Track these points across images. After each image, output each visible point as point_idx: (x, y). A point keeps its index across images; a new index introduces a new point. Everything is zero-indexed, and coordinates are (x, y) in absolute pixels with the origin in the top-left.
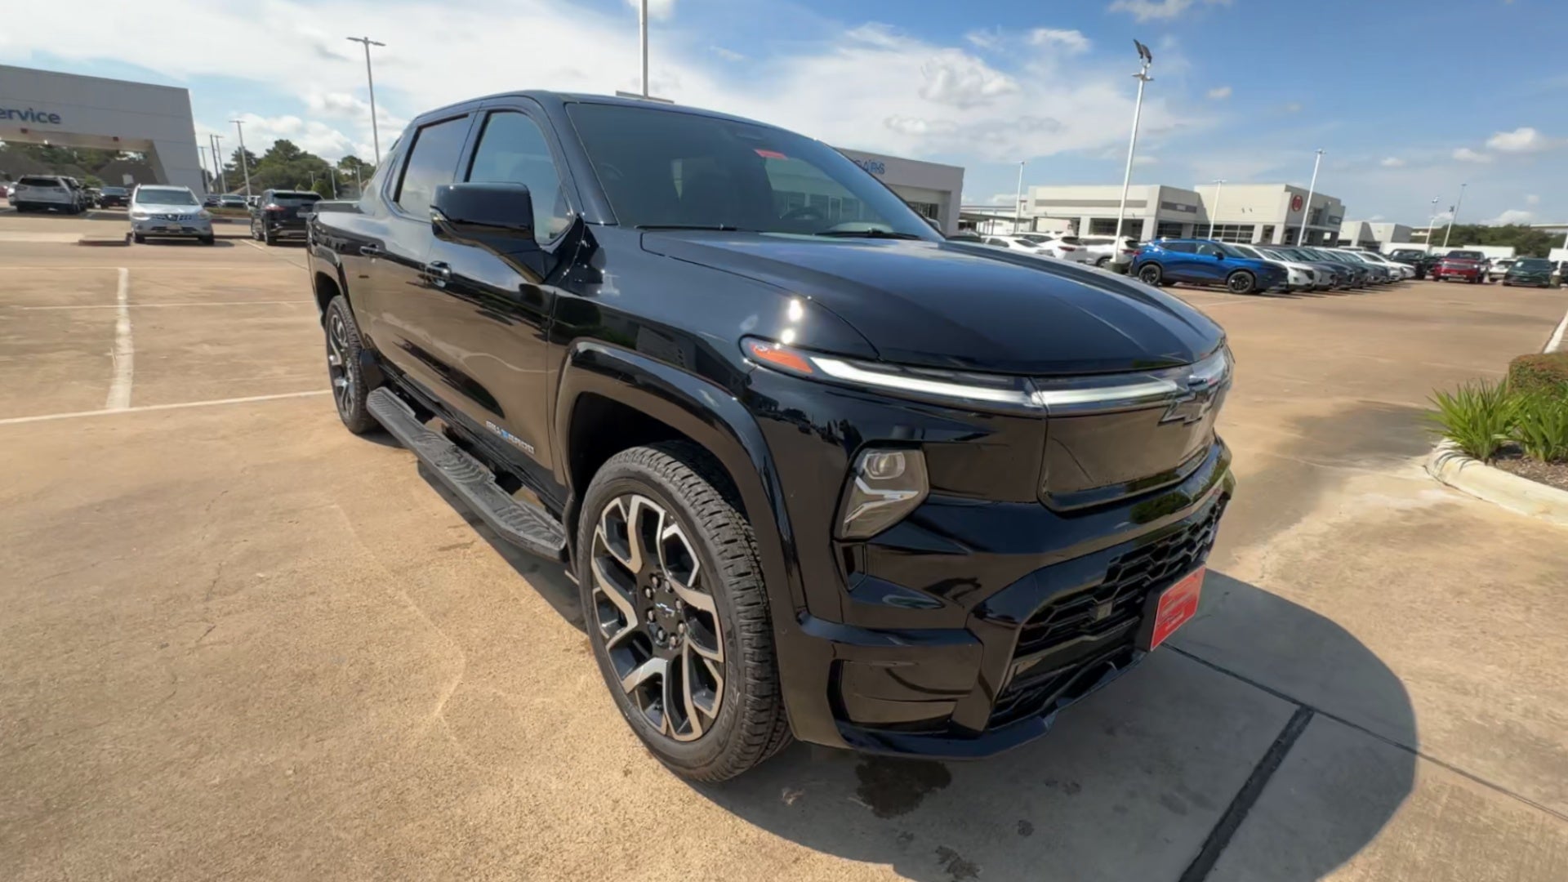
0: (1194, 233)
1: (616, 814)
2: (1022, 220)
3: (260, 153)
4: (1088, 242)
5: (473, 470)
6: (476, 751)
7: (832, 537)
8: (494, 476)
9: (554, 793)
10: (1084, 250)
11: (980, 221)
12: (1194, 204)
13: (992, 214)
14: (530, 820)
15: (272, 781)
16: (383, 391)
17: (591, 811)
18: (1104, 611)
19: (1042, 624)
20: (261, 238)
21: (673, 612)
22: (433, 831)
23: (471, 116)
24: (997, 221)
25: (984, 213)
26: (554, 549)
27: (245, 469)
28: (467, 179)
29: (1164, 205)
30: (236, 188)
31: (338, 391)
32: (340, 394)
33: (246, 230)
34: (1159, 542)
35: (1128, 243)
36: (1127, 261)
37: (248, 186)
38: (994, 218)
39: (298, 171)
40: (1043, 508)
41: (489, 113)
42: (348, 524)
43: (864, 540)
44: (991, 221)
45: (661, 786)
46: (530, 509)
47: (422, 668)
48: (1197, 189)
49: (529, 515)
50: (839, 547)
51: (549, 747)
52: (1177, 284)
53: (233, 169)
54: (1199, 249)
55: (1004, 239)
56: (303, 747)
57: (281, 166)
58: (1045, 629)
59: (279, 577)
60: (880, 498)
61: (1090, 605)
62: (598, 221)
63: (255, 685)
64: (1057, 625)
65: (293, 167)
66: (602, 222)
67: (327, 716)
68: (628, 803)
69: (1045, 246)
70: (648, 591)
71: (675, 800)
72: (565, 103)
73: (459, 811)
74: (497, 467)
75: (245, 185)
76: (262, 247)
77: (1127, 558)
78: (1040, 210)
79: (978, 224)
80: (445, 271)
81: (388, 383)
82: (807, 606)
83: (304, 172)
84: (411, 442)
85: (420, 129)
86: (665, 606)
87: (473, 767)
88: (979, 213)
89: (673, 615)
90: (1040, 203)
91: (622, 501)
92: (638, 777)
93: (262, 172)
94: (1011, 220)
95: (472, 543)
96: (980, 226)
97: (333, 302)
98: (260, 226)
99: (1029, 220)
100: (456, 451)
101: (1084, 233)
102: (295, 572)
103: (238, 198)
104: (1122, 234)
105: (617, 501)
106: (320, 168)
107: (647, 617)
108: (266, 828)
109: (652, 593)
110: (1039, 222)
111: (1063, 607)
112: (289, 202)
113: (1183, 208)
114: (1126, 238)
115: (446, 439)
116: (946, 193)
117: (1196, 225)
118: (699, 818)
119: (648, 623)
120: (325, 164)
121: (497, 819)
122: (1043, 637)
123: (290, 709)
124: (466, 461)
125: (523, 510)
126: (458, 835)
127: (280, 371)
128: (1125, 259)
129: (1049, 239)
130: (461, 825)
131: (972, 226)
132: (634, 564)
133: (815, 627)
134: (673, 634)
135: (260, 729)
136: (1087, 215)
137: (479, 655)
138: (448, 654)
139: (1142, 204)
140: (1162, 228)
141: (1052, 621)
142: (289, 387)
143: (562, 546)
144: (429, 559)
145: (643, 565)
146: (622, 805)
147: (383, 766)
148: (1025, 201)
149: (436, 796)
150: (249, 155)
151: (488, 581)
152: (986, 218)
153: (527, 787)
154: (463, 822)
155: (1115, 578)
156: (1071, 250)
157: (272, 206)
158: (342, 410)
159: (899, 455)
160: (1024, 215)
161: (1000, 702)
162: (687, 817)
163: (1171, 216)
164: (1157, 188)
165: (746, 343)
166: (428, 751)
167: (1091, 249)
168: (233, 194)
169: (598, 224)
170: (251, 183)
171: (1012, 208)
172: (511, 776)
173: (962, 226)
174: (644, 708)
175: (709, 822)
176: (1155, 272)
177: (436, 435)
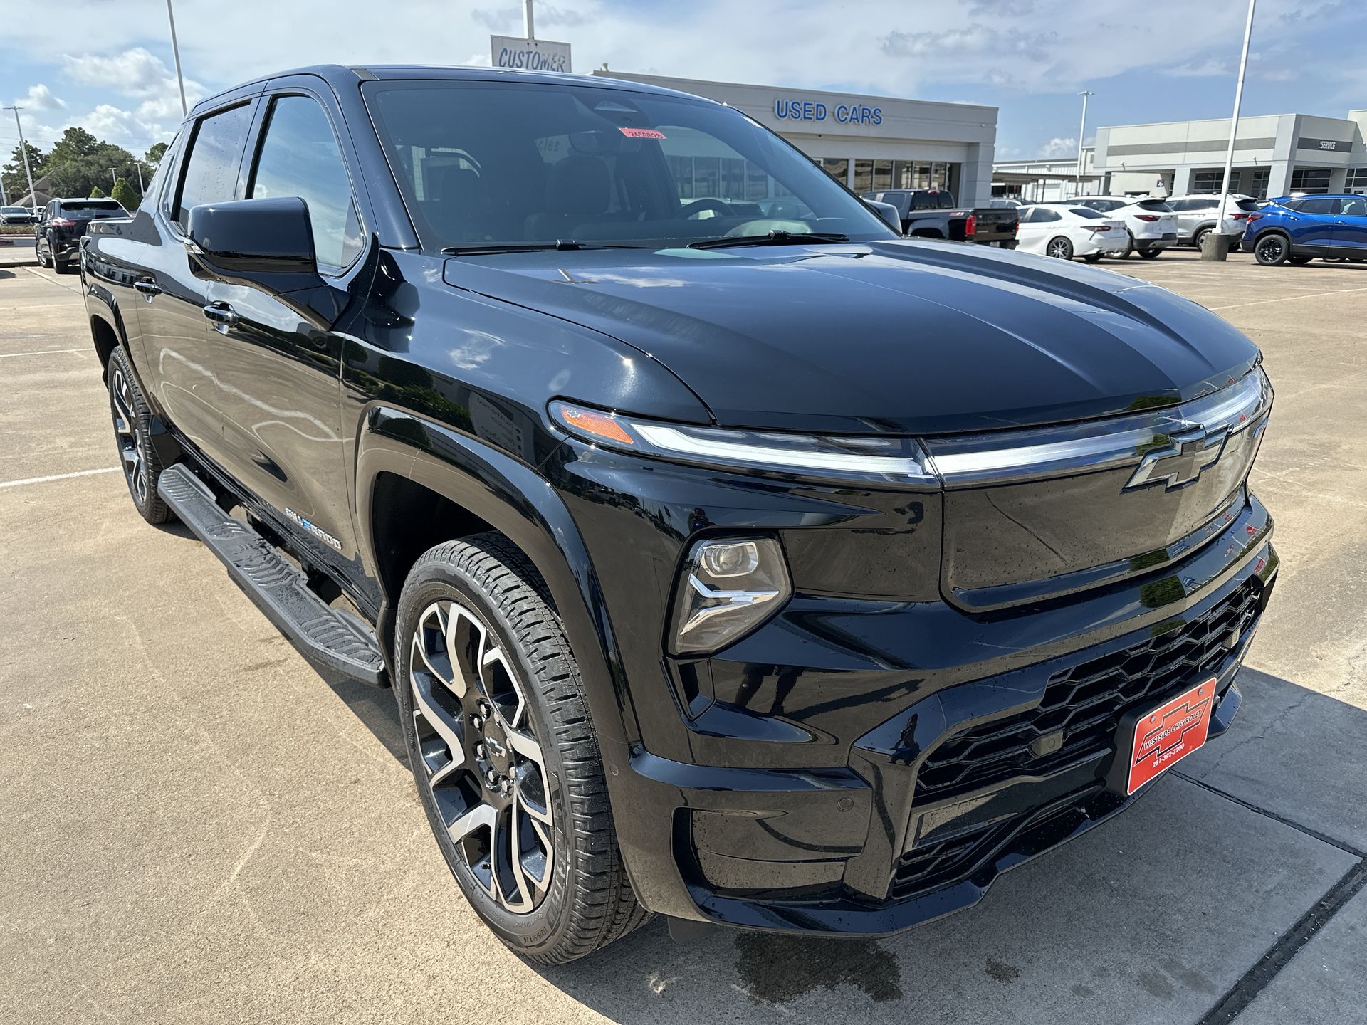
0: (1348, 183)
1: (431, 992)
2: (1086, 179)
3: (46, 150)
4: (1180, 206)
5: (281, 570)
6: (269, 917)
7: (666, 653)
8: (306, 578)
9: (359, 967)
10: (1176, 218)
11: (1027, 183)
12: (1348, 139)
13: (1044, 171)
14: (328, 999)
15: (31, 951)
16: (178, 469)
17: (402, 988)
18: (1050, 742)
19: (954, 760)
20: (49, 265)
21: (504, 751)
22: (212, 1010)
23: (255, 102)
24: (1048, 182)
25: (1032, 171)
26: (371, 669)
27: (15, 572)
28: (249, 195)
29: (1303, 143)
30: (20, 197)
31: (129, 466)
32: (131, 471)
33: (28, 254)
34: (1132, 650)
35: (1241, 204)
36: (1239, 230)
37: (33, 194)
38: (1045, 177)
39: (95, 168)
40: (949, 608)
41: (275, 98)
42: (138, 639)
43: (707, 655)
44: (1041, 182)
45: (489, 959)
46: (346, 620)
47: (212, 817)
48: (1353, 116)
49: (345, 627)
50: (674, 665)
51: (357, 912)
52: (1314, 261)
53: (14, 172)
54: (1346, 207)
55: (1054, 209)
56: (67, 912)
57: (74, 163)
58: (959, 768)
59: (49, 707)
60: (728, 602)
61: (1029, 737)
62: (399, 242)
63: (15, 839)
64: (976, 763)
65: (89, 164)
66: (403, 246)
67: (96, 875)
68: (447, 979)
69: (1116, 215)
70: (476, 721)
71: (506, 976)
72: (361, 82)
73: (244, 988)
74: (310, 566)
75: (29, 192)
76: (50, 277)
77: (1081, 672)
78: (1114, 162)
79: (1024, 187)
80: (230, 315)
81: (186, 459)
82: (641, 740)
83: (104, 169)
84: (207, 535)
85: (199, 122)
86: (496, 742)
87: (264, 936)
88: (1024, 171)
89: (503, 754)
90: (1113, 151)
91: (440, 608)
92: (464, 948)
93: (50, 172)
94: (1071, 178)
95: (286, 659)
96: (1027, 190)
97: (113, 354)
98: (47, 249)
99: (1098, 177)
100: (263, 546)
101: (1181, 192)
102: (69, 701)
103: (23, 211)
104: (1232, 190)
105: (434, 608)
106: (122, 162)
107: (476, 754)
108: (21, 1005)
109: (481, 724)
110: (1114, 180)
111: (985, 740)
112: (79, 215)
113: (1331, 146)
114: (1240, 197)
115: (253, 531)
116: (971, 146)
117: (1351, 172)
118: (533, 998)
119: (478, 759)
120: (128, 156)
121: (287, 997)
122: (959, 779)
123: (54, 867)
124: (274, 558)
125: (338, 621)
126: (240, 1015)
127: (62, 442)
128: (1234, 228)
129: (1122, 205)
130: (244, 1004)
131: (1015, 190)
132: (458, 686)
133: (652, 765)
134: (505, 778)
135: (18, 891)
136: (1184, 165)
137: (283, 801)
138: (246, 800)
139: (1268, 143)
140: (1299, 178)
141: (970, 756)
142: (73, 464)
143: (381, 668)
144: (232, 680)
145: (468, 689)
146: (440, 982)
147: (158, 935)
148: (1092, 150)
149: (218, 970)
150: (32, 151)
151: (300, 709)
152: (1034, 178)
153: (327, 960)
154: (248, 1000)
155: (1064, 700)
156: (1154, 218)
157: (60, 221)
158: (134, 492)
159: (751, 546)
160: (1091, 171)
161: (905, 863)
162: (519, 997)
163: (1312, 158)
164: (1291, 118)
165: (555, 406)
166: (212, 916)
167: (1183, 215)
168: (18, 205)
169: (400, 249)
170: (35, 190)
171: (1071, 161)
172: (309, 947)
173: (998, 192)
174: (472, 866)
175: (544, 1002)
176: (1280, 246)
177: (239, 525)
